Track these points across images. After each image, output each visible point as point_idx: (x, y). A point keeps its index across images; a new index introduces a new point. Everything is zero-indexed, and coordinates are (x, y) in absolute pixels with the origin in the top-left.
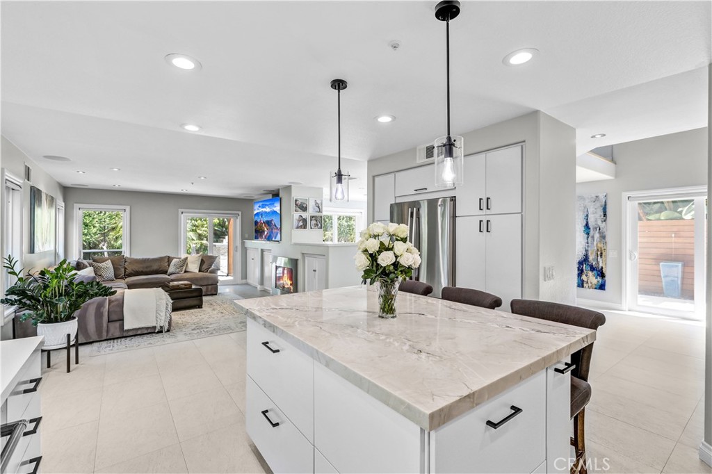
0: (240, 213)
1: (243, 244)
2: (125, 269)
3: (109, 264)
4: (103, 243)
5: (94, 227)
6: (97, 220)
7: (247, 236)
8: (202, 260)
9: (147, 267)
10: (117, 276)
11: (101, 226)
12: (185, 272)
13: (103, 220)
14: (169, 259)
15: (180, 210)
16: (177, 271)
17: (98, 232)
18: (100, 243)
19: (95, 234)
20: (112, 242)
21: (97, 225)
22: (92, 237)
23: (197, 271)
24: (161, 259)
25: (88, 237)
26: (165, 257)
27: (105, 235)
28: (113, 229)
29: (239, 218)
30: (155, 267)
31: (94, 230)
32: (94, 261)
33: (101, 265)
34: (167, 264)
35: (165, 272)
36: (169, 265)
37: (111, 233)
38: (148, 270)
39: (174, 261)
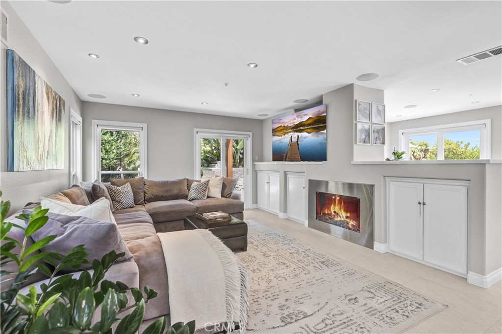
0: (251, 134)
1: (254, 166)
2: (145, 193)
3: (127, 188)
4: (119, 167)
5: (113, 153)
6: (115, 147)
7: (257, 158)
8: (223, 183)
9: (167, 191)
10: (136, 202)
11: (118, 151)
12: (208, 197)
13: (120, 147)
14: (189, 183)
15: (195, 130)
16: (200, 195)
17: (115, 157)
18: (117, 167)
19: (113, 159)
20: (126, 167)
21: (115, 151)
22: (111, 161)
23: (219, 196)
24: (180, 182)
25: (108, 162)
26: (185, 179)
27: (121, 160)
28: (127, 155)
29: (250, 139)
30: (175, 191)
31: (112, 156)
32: (113, 184)
33: (119, 188)
34: (186, 188)
35: (185, 197)
36: (189, 189)
37: (125, 159)
38: (168, 194)
39: (194, 185)
